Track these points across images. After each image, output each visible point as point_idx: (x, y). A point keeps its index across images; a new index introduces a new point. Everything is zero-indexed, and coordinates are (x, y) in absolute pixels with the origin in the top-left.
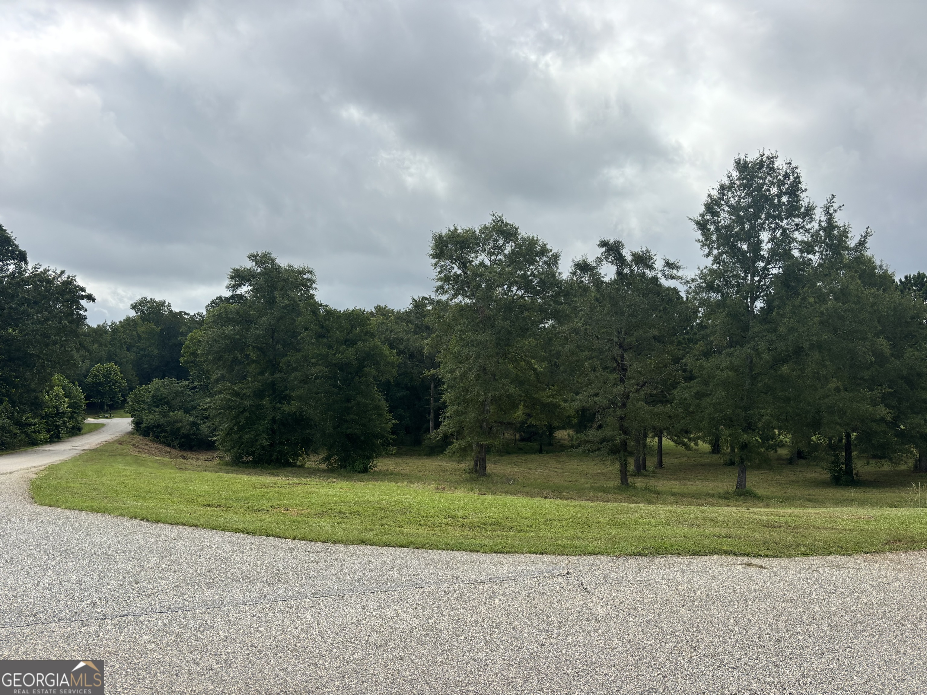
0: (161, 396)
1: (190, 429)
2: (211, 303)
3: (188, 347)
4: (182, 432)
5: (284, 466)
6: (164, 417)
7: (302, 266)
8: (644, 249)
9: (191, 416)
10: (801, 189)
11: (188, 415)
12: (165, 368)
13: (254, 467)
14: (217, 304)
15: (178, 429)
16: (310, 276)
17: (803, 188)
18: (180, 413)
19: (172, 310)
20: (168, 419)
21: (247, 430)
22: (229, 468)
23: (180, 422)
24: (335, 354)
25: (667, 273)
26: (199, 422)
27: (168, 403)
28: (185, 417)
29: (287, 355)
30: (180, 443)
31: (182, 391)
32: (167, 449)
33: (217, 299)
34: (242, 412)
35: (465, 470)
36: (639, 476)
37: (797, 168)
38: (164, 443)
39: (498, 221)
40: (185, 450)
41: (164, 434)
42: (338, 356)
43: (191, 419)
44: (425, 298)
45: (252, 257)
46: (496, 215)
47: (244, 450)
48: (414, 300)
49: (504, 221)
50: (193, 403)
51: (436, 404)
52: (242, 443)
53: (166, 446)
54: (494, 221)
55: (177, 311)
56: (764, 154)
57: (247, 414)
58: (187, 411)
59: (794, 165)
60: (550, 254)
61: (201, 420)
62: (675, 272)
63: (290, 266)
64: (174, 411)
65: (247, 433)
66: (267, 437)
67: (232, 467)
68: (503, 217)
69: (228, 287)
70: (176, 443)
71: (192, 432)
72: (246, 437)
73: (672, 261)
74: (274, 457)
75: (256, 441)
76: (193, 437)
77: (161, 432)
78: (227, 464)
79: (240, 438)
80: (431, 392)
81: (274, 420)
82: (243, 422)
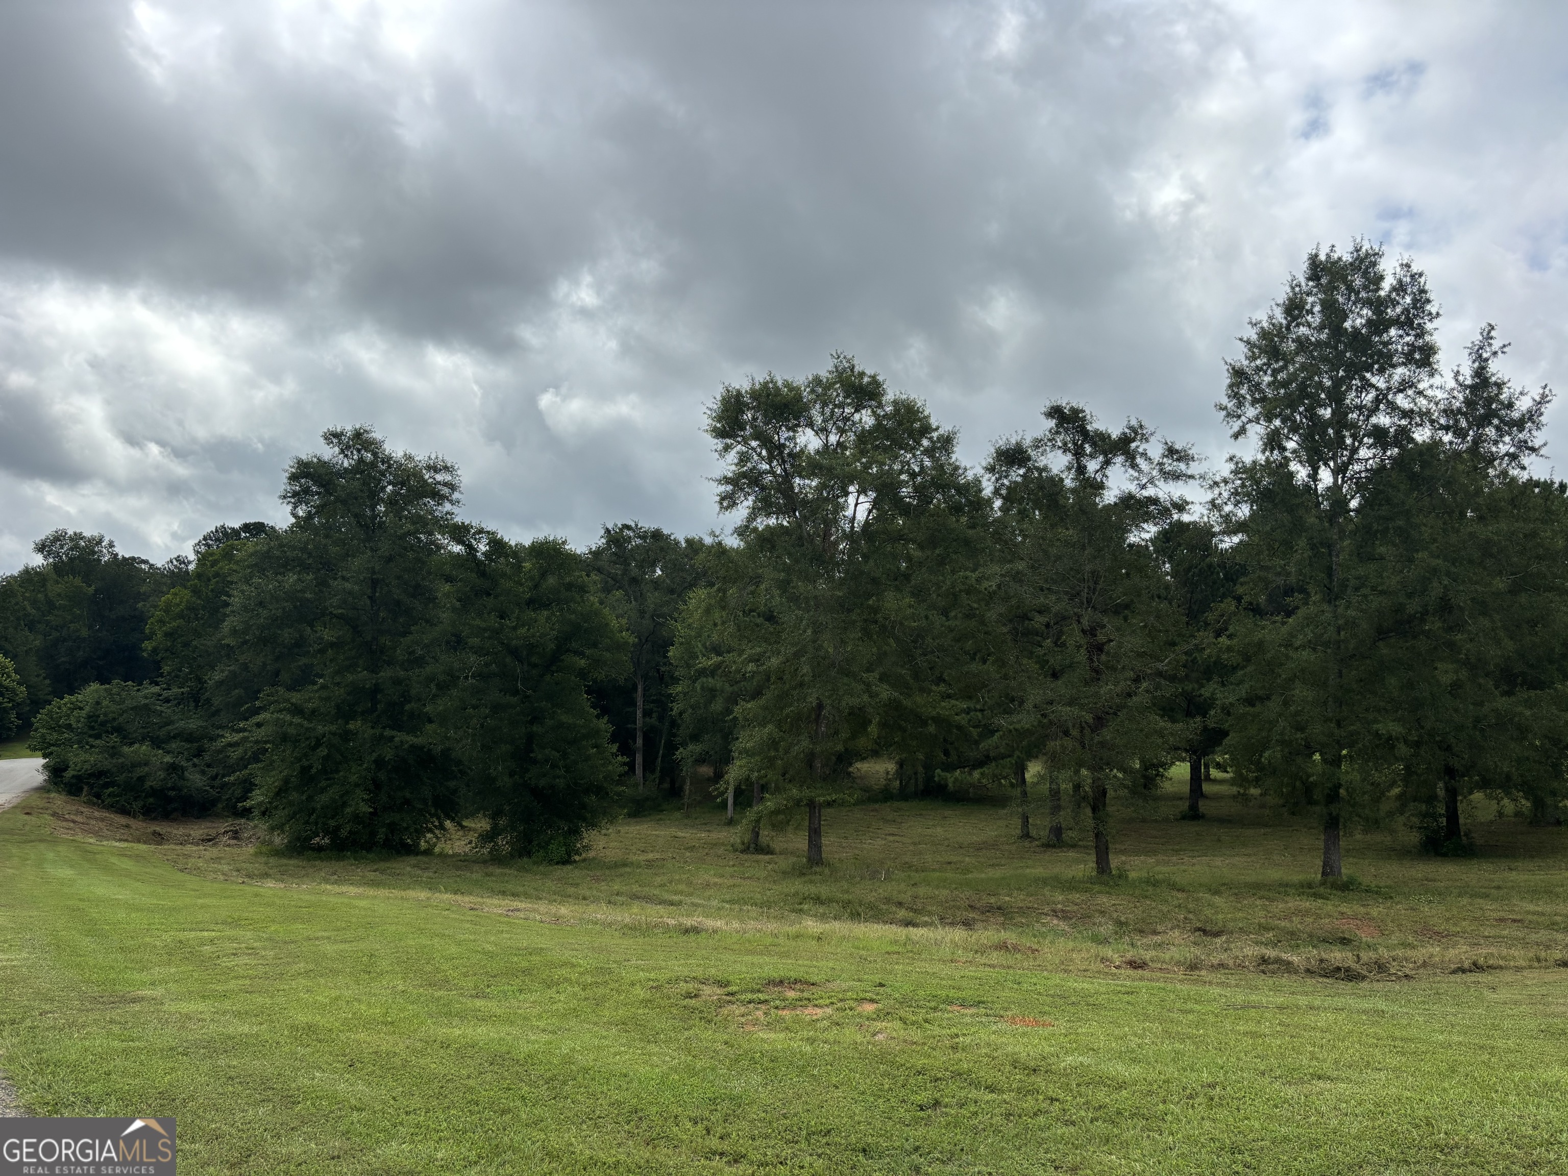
0: (105, 715)
1: (164, 779)
2: (205, 539)
3: (161, 622)
4: (148, 784)
5: (399, 853)
6: (112, 756)
7: (433, 457)
8: (1134, 423)
9: (168, 752)
10: (1430, 314)
11: (160, 751)
12: (101, 663)
13: (339, 859)
14: (218, 540)
15: (141, 779)
16: (448, 478)
17: (1434, 311)
18: (144, 747)
19: (117, 555)
20: (120, 761)
21: (323, 783)
22: (285, 861)
23: (146, 764)
24: (515, 628)
25: (1168, 468)
26: (184, 763)
27: (118, 730)
28: (155, 755)
29: (411, 633)
30: (144, 806)
31: (146, 705)
32: (122, 820)
33: (217, 531)
34: (314, 748)
35: (732, 846)
36: (1060, 847)
37: (1421, 275)
38: (112, 806)
39: (844, 369)
40: (155, 819)
41: (111, 789)
42: (522, 631)
43: (168, 759)
44: (628, 527)
45: (333, 437)
46: (842, 356)
47: (316, 824)
48: (608, 531)
49: (856, 370)
50: (170, 727)
51: (647, 719)
52: (314, 810)
53: (116, 812)
54: (836, 367)
55: (127, 556)
56: (1361, 247)
57: (323, 751)
58: (157, 743)
59: (1415, 269)
60: (935, 435)
61: (188, 760)
62: (1182, 466)
63: (409, 458)
64: (131, 744)
65: (323, 790)
66: (366, 797)
67: (290, 857)
68: (856, 362)
69: (285, 497)
70: (139, 804)
71: (169, 785)
72: (323, 799)
73: (1178, 446)
74: (380, 837)
75: (344, 804)
76: (172, 793)
77: (106, 785)
78: (277, 853)
79: (310, 798)
80: (639, 699)
81: (380, 763)
82: (317, 766)
